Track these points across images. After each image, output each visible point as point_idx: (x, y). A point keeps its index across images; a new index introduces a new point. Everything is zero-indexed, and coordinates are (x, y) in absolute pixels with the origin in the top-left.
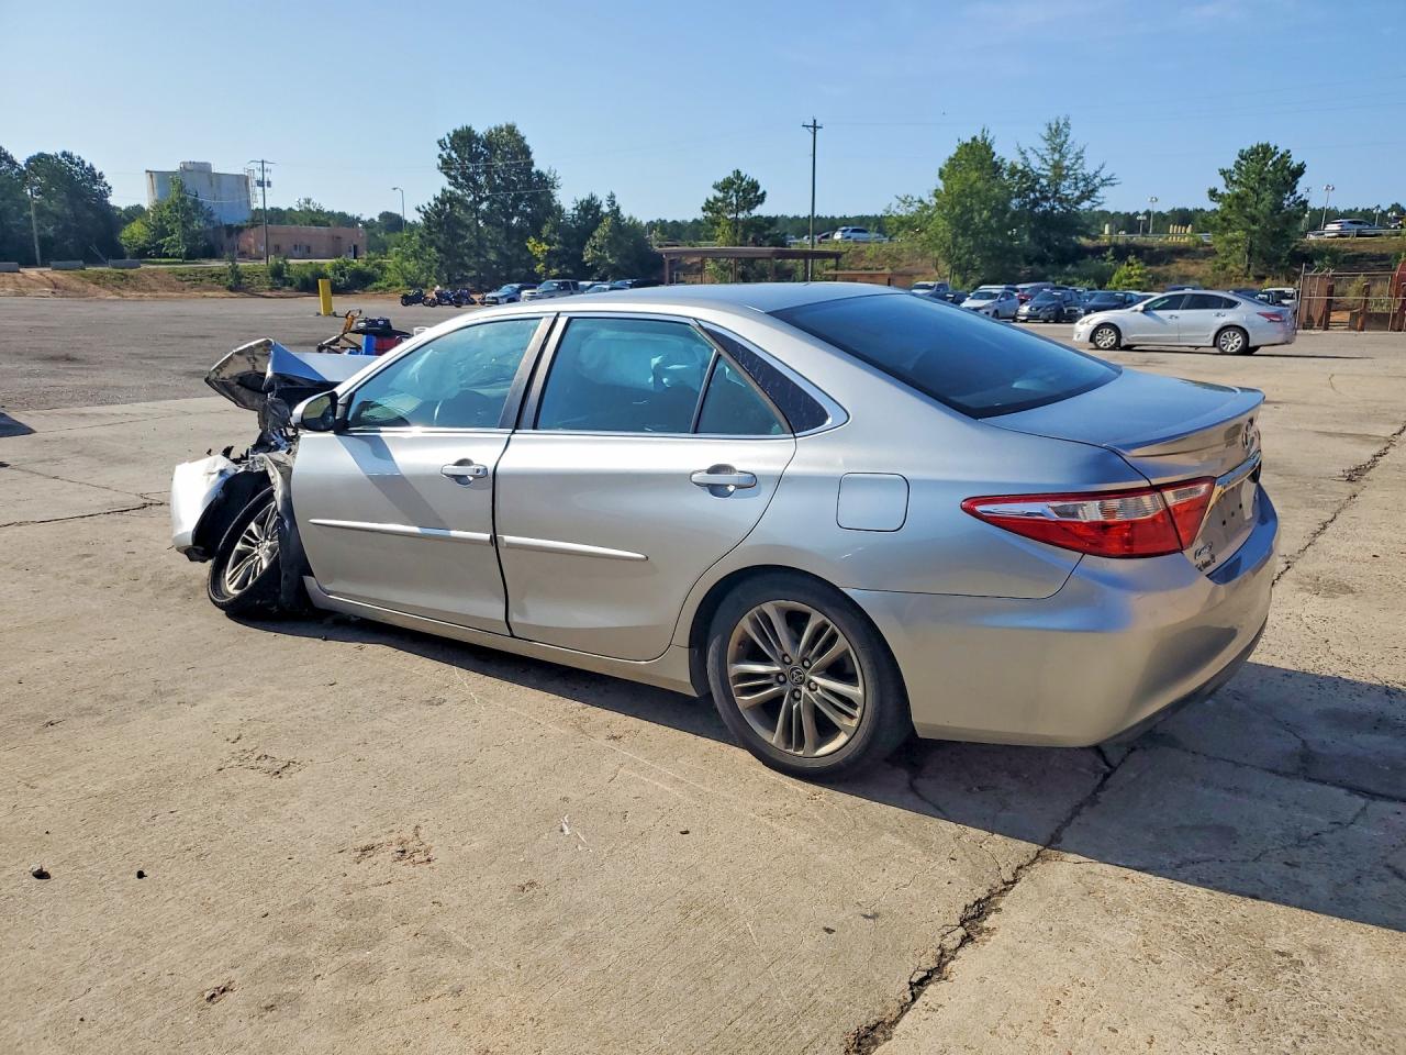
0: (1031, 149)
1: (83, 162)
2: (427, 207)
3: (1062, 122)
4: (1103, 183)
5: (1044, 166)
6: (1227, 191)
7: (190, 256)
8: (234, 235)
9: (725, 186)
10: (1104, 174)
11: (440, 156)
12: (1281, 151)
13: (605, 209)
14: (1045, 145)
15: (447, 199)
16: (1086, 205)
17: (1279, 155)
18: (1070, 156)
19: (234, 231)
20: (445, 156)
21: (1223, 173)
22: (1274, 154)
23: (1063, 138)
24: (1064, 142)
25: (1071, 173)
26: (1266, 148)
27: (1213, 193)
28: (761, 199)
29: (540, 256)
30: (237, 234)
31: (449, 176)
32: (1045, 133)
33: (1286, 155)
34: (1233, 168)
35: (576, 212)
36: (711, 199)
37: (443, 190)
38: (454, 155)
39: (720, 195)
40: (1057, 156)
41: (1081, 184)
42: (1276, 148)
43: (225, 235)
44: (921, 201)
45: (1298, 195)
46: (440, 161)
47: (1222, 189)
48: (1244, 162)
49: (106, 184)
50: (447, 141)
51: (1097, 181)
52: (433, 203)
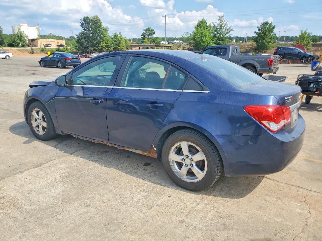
0: (215, 22)
2: (78, 35)
3: (222, 16)
4: (232, 30)
5: (218, 26)
6: (258, 32)
7: (23, 46)
9: (146, 30)
10: (231, 28)
11: (81, 23)
12: (270, 23)
13: (119, 35)
14: (219, 21)
15: (82, 33)
16: (228, 35)
17: (270, 24)
18: (224, 24)
19: (33, 40)
20: (82, 23)
21: (258, 27)
22: (269, 23)
23: (222, 20)
24: (223, 20)
25: (224, 27)
26: (267, 22)
27: (255, 32)
28: (154, 33)
29: (104, 46)
31: (83, 27)
32: (218, 18)
33: (271, 24)
34: (260, 27)
35: (112, 36)
36: (143, 33)
37: (82, 31)
38: (84, 22)
39: (145, 32)
40: (221, 24)
41: (227, 30)
42: (269, 22)
43: (31, 41)
44: (190, 34)
45: (274, 33)
46: (81, 24)
47: (257, 31)
48: (262, 25)
50: (82, 19)
51: (230, 29)
52: (79, 34)
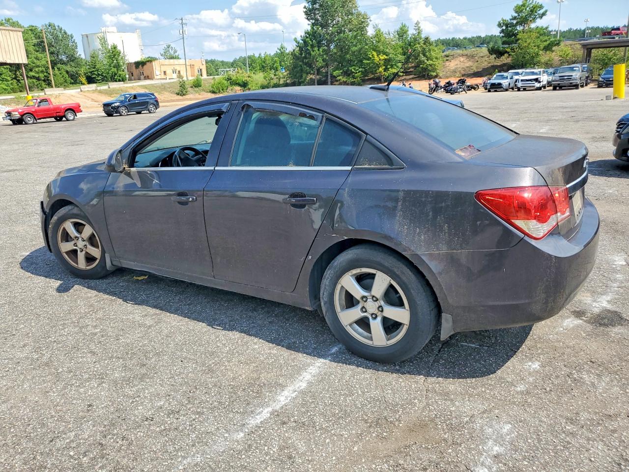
1: (61, 29)
8: (141, 66)
13: (411, 32)
19: (139, 64)
29: (382, 63)
30: (143, 66)
43: (134, 67)
49: (74, 42)
